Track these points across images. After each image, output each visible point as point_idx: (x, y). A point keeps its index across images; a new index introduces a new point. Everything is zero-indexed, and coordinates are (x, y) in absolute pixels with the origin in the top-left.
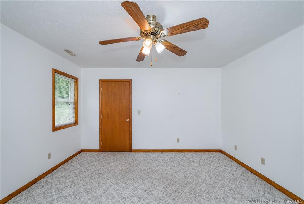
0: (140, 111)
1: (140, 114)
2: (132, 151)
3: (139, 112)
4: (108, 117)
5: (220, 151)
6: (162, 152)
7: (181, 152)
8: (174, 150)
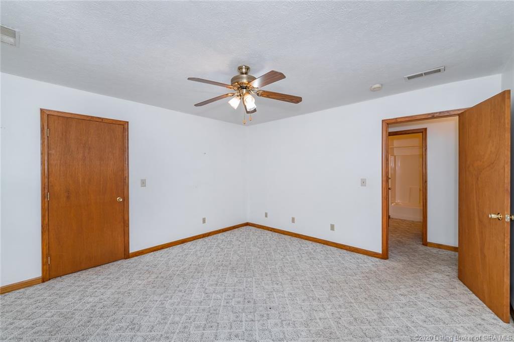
0: (145, 180)
1: (145, 186)
2: (130, 255)
3: (143, 183)
4: (68, 197)
5: (247, 224)
6: (182, 243)
7: (208, 236)
8: (199, 235)
